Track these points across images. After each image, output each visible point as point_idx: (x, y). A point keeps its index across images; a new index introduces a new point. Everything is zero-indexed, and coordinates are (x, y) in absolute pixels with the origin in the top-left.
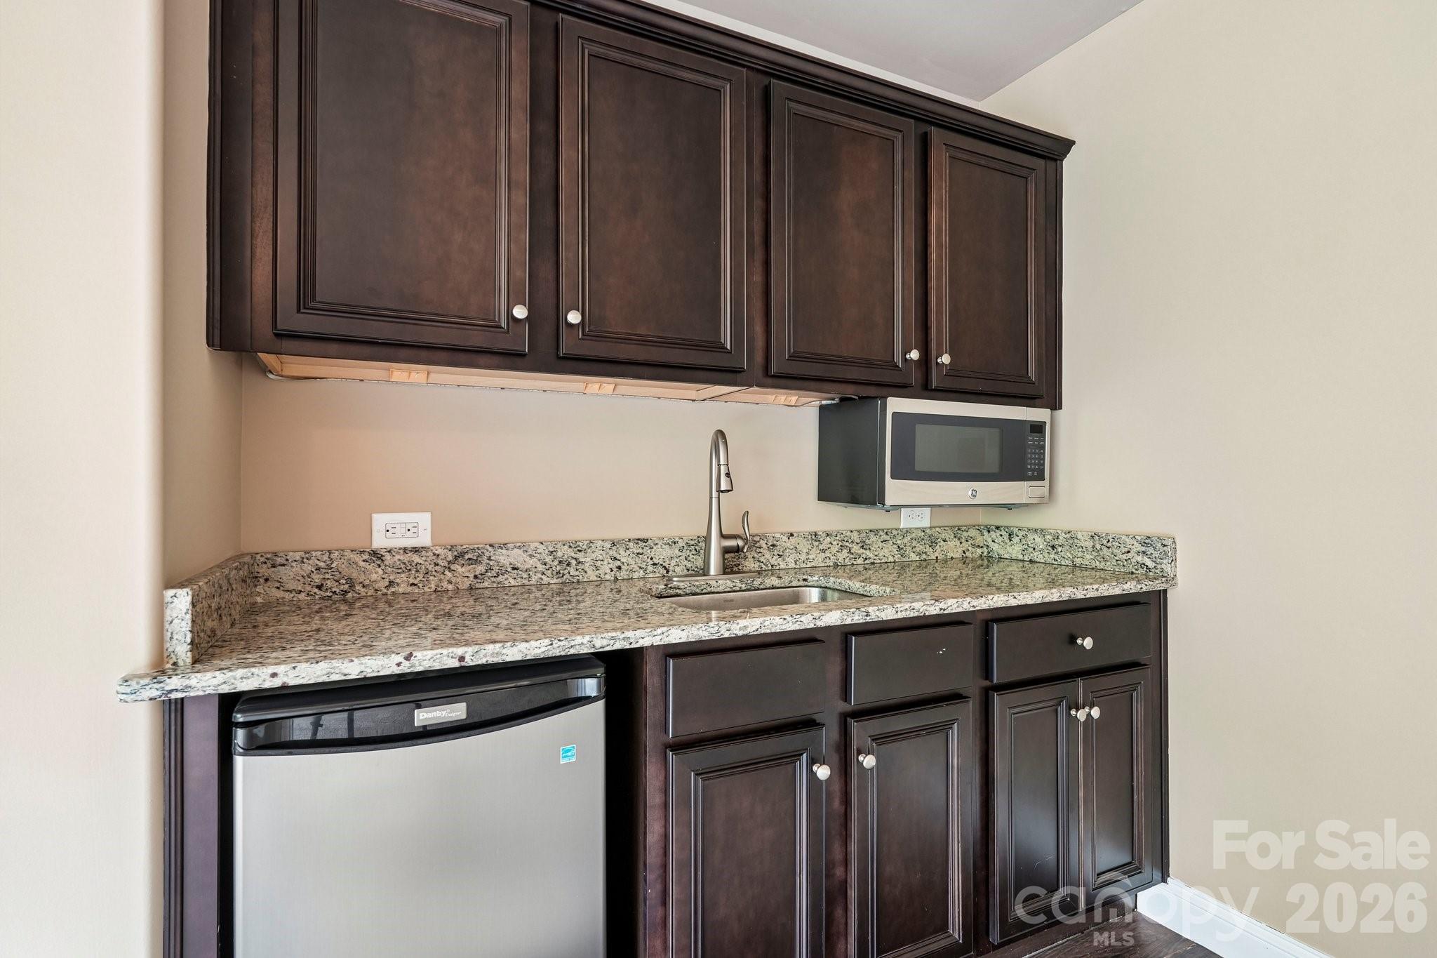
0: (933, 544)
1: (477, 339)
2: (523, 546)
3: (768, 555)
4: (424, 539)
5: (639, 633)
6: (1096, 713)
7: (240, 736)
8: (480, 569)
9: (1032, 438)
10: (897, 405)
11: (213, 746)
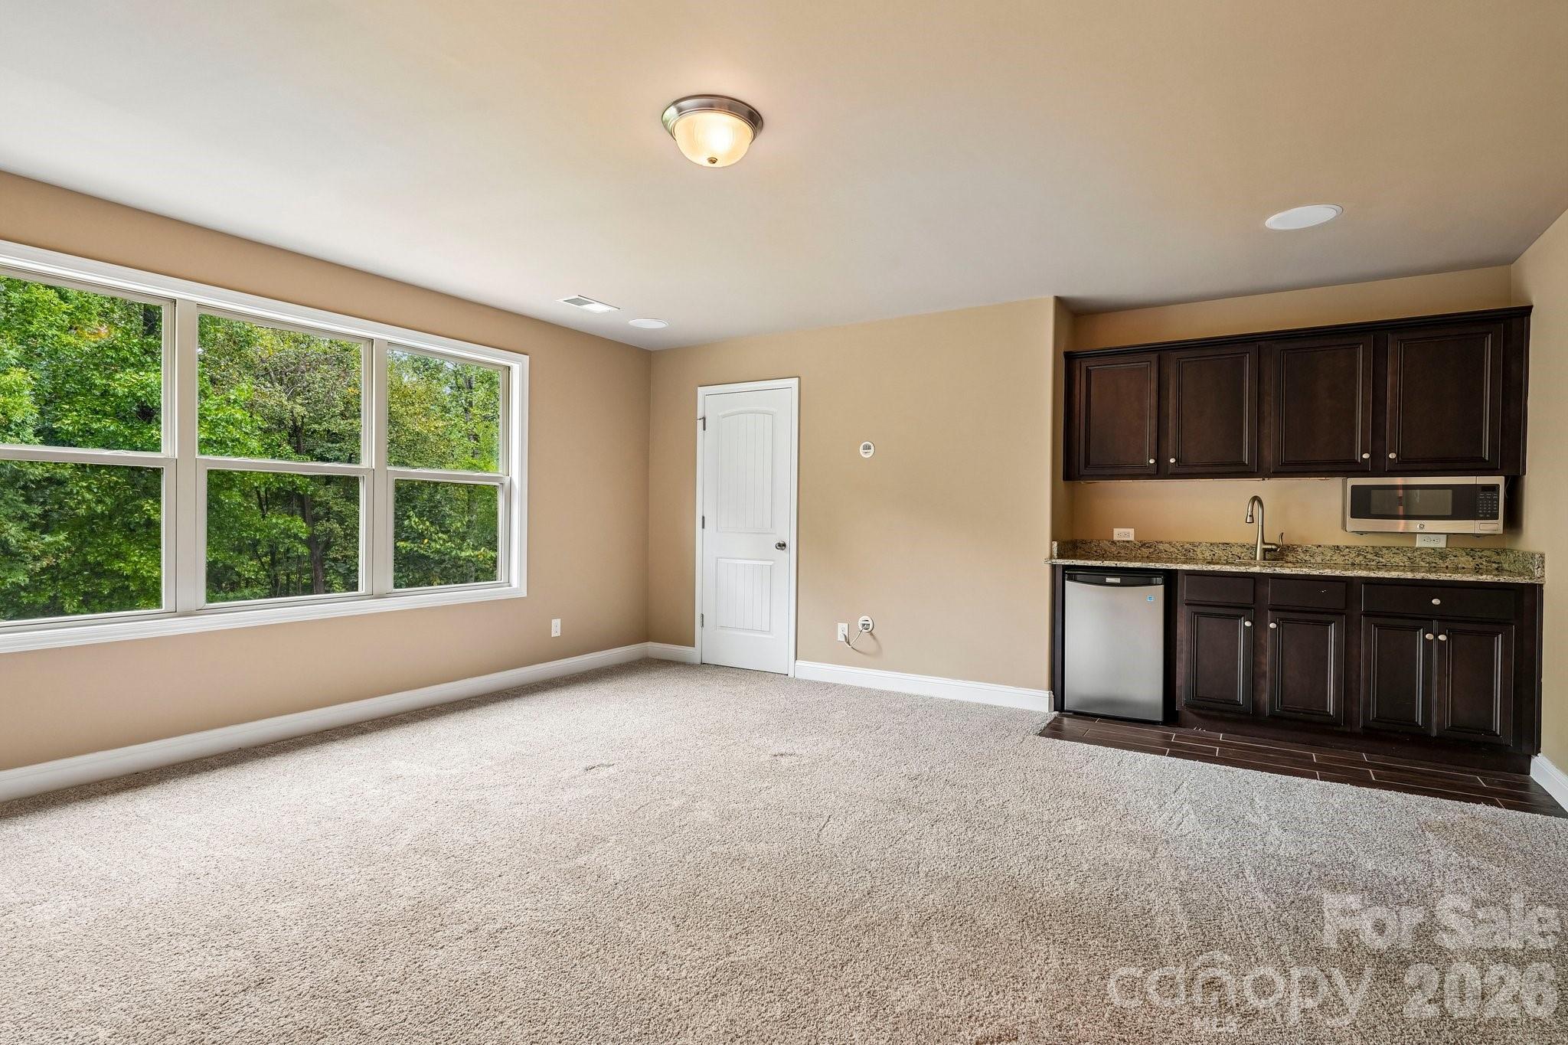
1: (1138, 471)
2: (1170, 543)
3: (1302, 555)
4: (1132, 538)
5: (1171, 565)
6: (1443, 638)
7: (1067, 575)
8: (1152, 550)
9: (1484, 495)
11: (1061, 576)
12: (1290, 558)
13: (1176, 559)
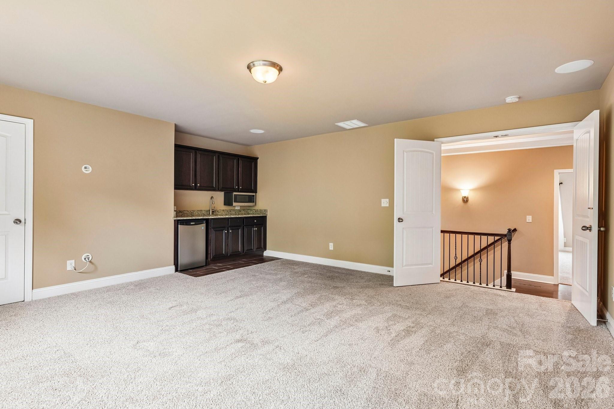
0: (240, 212)
1: (189, 187)
2: (187, 211)
3: (217, 213)
6: (256, 229)
7: (179, 223)
8: (182, 213)
9: (253, 197)
10: (234, 193)
11: (177, 223)
12: (215, 214)
13: (189, 216)
